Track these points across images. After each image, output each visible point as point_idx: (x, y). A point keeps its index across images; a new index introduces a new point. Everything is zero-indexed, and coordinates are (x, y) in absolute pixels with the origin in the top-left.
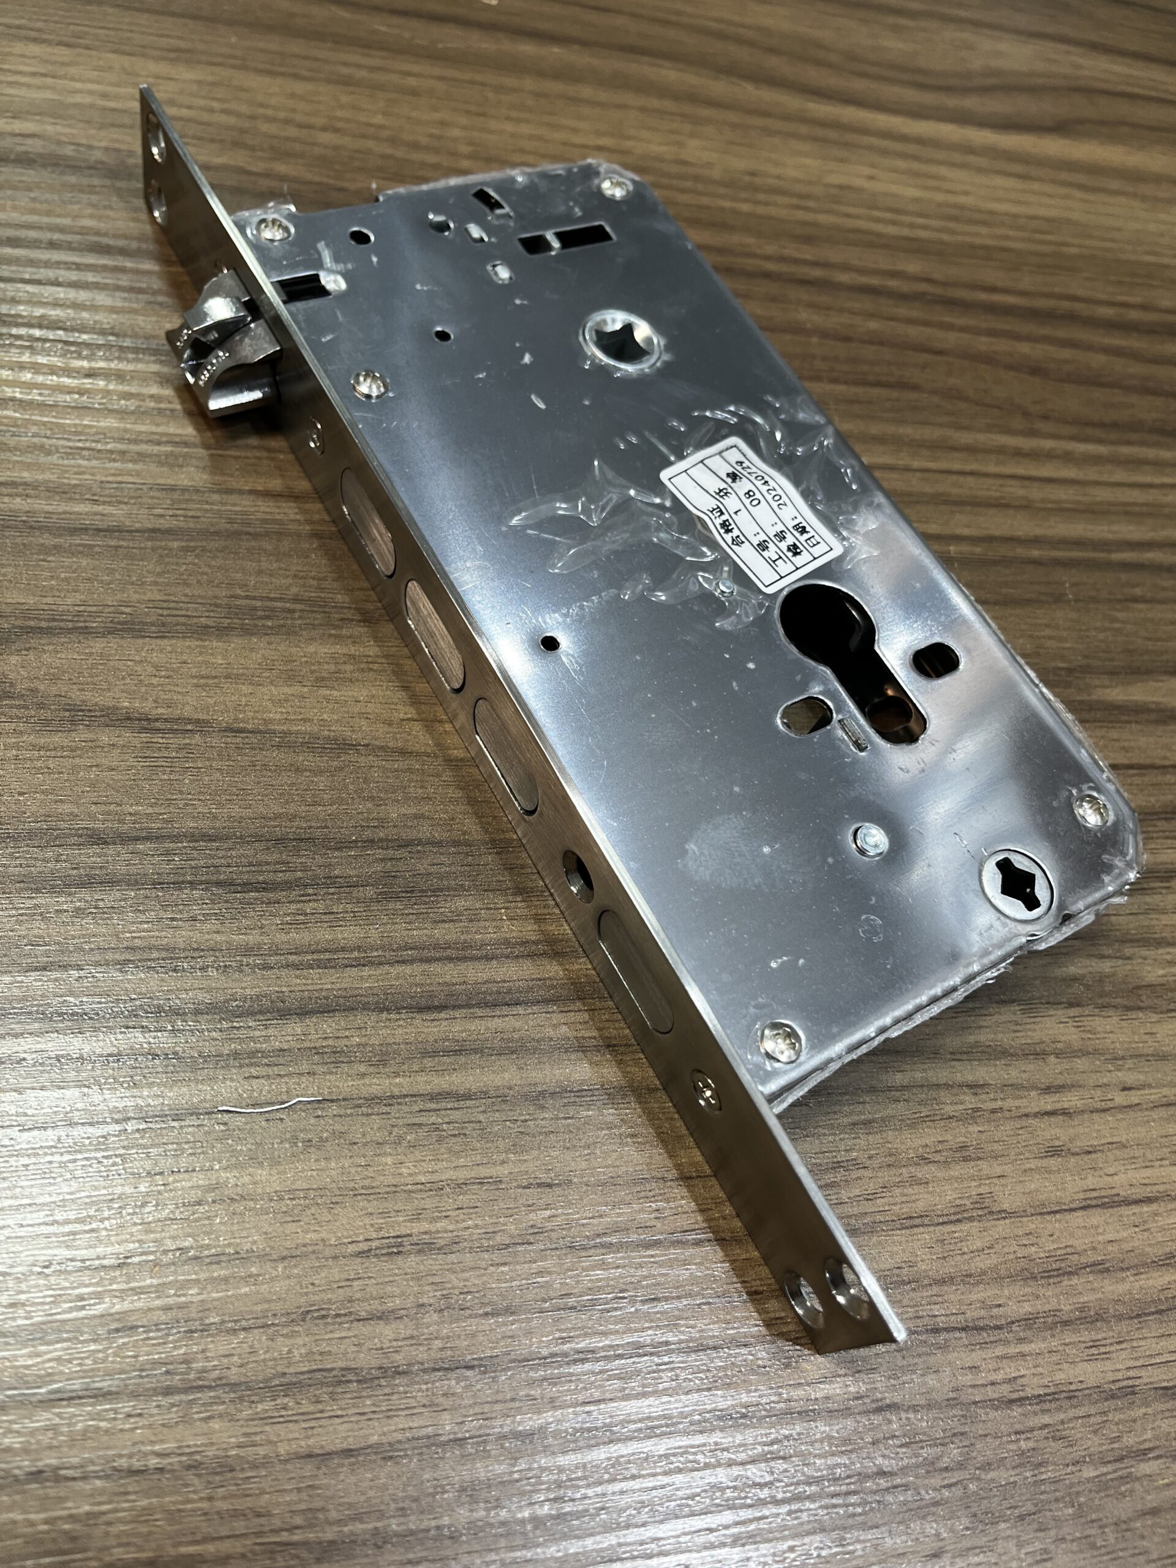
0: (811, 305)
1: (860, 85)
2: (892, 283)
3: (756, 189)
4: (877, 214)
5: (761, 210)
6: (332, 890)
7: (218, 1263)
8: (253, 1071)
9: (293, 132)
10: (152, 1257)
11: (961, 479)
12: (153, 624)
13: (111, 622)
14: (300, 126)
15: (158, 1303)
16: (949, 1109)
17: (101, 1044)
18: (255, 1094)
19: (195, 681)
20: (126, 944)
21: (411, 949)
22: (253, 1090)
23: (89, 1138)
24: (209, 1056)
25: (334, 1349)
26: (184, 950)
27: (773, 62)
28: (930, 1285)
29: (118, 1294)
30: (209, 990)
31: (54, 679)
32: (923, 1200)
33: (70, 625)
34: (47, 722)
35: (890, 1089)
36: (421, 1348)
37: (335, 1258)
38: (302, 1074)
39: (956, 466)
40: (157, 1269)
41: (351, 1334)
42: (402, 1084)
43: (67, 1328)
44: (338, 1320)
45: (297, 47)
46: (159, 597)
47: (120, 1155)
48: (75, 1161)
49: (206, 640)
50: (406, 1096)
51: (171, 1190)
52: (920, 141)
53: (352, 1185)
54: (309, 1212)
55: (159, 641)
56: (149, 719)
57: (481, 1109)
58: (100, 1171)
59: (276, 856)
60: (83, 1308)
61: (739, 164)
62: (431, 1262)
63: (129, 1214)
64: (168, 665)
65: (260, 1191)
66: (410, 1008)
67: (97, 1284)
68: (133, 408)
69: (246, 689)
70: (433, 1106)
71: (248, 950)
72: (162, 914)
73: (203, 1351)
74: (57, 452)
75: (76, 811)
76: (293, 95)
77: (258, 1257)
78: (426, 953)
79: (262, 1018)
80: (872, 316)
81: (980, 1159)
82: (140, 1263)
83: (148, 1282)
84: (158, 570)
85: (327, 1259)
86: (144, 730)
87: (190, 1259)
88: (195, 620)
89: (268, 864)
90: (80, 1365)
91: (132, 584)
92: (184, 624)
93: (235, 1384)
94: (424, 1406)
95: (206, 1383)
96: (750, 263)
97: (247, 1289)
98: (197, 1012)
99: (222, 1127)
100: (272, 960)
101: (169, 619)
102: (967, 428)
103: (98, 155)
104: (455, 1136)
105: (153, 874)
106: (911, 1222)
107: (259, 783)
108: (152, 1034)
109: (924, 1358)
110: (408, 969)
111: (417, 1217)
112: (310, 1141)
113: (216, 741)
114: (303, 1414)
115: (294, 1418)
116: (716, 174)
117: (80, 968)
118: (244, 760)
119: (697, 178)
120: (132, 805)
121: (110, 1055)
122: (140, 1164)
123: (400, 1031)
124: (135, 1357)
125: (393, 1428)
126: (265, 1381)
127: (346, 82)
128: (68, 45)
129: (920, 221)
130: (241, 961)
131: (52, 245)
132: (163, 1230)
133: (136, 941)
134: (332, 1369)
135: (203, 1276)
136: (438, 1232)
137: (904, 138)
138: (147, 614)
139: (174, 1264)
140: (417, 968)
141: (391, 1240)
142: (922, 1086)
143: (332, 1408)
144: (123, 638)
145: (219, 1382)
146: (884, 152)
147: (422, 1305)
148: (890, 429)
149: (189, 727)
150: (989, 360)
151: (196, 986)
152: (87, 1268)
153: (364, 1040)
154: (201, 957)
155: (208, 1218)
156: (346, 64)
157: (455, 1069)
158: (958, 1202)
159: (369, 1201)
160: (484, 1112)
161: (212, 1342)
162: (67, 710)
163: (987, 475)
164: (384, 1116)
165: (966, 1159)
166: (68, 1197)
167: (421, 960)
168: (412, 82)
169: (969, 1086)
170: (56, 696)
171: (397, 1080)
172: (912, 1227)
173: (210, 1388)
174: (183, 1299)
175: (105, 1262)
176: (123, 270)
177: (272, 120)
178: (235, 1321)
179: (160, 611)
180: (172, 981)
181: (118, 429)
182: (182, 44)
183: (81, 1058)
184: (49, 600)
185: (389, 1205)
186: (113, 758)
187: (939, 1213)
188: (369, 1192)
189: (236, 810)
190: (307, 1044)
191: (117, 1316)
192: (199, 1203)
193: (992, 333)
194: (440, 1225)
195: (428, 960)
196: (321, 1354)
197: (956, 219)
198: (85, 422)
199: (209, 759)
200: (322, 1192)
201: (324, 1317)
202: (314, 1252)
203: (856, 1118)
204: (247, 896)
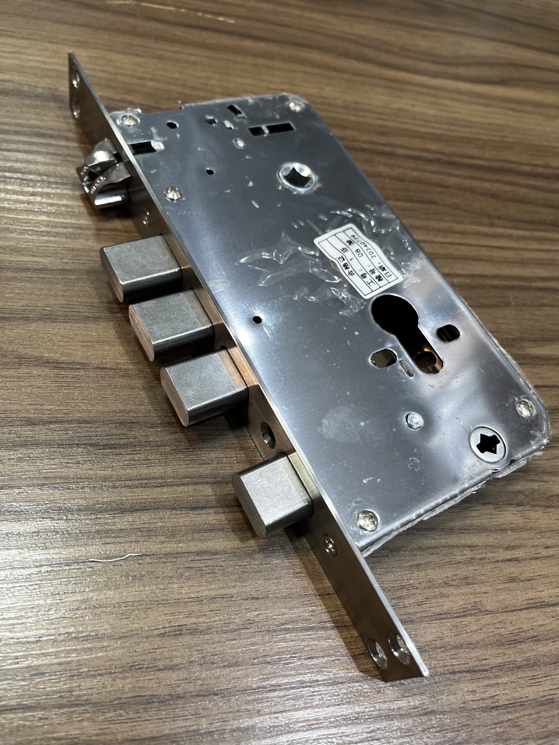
0: (385, 164)
1: (407, 62)
2: (424, 154)
3: (358, 110)
4: (416, 122)
5: (360, 120)
6: (148, 448)
7: (87, 640)
8: (107, 540)
9: (135, 81)
10: (53, 637)
11: (459, 247)
12: (61, 316)
13: (40, 314)
14: (139, 78)
15: (56, 661)
16: (458, 558)
17: (29, 527)
18: (108, 552)
19: (82, 344)
20: (43, 476)
21: (188, 478)
22: (107, 550)
23: (22, 575)
24: (85, 533)
25: (146, 685)
26: (73, 478)
27: (366, 51)
28: (451, 649)
29: (35, 656)
30: (85, 499)
31: (11, 342)
32: (447, 605)
33: (20, 316)
34: (7, 364)
35: (429, 548)
36: (191, 685)
37: (147, 637)
38: (132, 542)
39: (456, 240)
40: (55, 643)
41: (155, 677)
42: (183, 547)
43: (10, 673)
44: (148, 670)
45: (138, 41)
46: (64, 302)
47: (38, 584)
48: (14, 587)
49: (87, 324)
50: (185, 553)
51: (63, 602)
52: (436, 88)
53: (156, 599)
54: (134, 613)
55: (64, 324)
56: (58, 363)
57: (223, 559)
58: (27, 593)
59: (120, 431)
60: (18, 663)
61: (350, 98)
62: (197, 639)
63: (42, 615)
64: (68, 336)
65: (109, 602)
66: (187, 508)
67: (25, 651)
68: (54, 211)
69: (107, 348)
70: (199, 558)
71: (105, 479)
72: (62, 460)
73: (79, 686)
74: (16, 231)
75: (20, 408)
76: (135, 64)
77: (107, 637)
78: (195, 480)
79: (112, 513)
80: (415, 169)
81: (475, 584)
82: (47, 640)
83: (51, 650)
84: (64, 289)
85: (143, 638)
86: (56, 368)
87: (72, 638)
88: (82, 314)
89: (116, 435)
90: (16, 692)
91: (52, 296)
92: (77, 316)
93: (95, 703)
94: (192, 715)
95: (80, 702)
96: (355, 144)
97: (102, 654)
98: (79, 510)
99: (90, 569)
100: (118, 484)
101: (69, 313)
102: (461, 223)
103: (39, 90)
104: (209, 573)
105: (58, 440)
106: (441, 616)
107: (113, 394)
108: (56, 521)
109: (449, 687)
110: (186, 488)
111: (189, 616)
112: (135, 576)
113: (91, 373)
114: (130, 719)
115: (125, 721)
116: (339, 102)
117: (20, 488)
118: (105, 383)
119: (330, 105)
120: (48, 406)
121: (34, 533)
122: (48, 589)
123: (182, 520)
124: (44, 688)
125: (176, 726)
126: (110, 702)
127: (161, 58)
128: (27, 39)
129: (437, 125)
130: (102, 484)
131: (16, 133)
132: (59, 623)
133: (49, 474)
134: (145, 696)
135: (79, 647)
136: (200, 623)
137: (429, 87)
138: (58, 311)
139: (64, 641)
140: (191, 488)
141: (176, 628)
142: (445, 546)
143: (145, 716)
144: (46, 322)
145: (87, 702)
146: (419, 93)
147: (192, 662)
148: (424, 223)
149: (78, 367)
150: (471, 190)
151: (79, 497)
152: (20, 643)
153: (163, 524)
154: (82, 482)
155: (82, 617)
156: (162, 50)
157: (209, 539)
158: (464, 606)
159: (165, 607)
160: (224, 561)
161: (83, 681)
162: (17, 358)
163: (471, 245)
164: (174, 563)
165: (468, 584)
166: (11, 606)
167: (193, 484)
168: (193, 58)
169: (469, 547)
170: (11, 351)
171: (180, 545)
172: (441, 619)
173: (82, 705)
174: (69, 659)
175: (30, 640)
176: (51, 145)
177: (125, 75)
178: (95, 671)
179: (65, 309)
180: (67, 494)
181: (46, 221)
182: (82, 39)
183: (19, 534)
184: (9, 304)
185: (176, 609)
186: (40, 382)
187: (455, 612)
188: (165, 602)
189: (101, 408)
190: (135, 526)
191: (35, 668)
192: (78, 609)
193: (472, 178)
194: (201, 620)
195: (196, 484)
196: (139, 688)
197: (453, 124)
198: (30, 218)
199: (87, 383)
200: (141, 603)
201: (141, 668)
202: (136, 634)
203: (412, 563)
204: (105, 451)
